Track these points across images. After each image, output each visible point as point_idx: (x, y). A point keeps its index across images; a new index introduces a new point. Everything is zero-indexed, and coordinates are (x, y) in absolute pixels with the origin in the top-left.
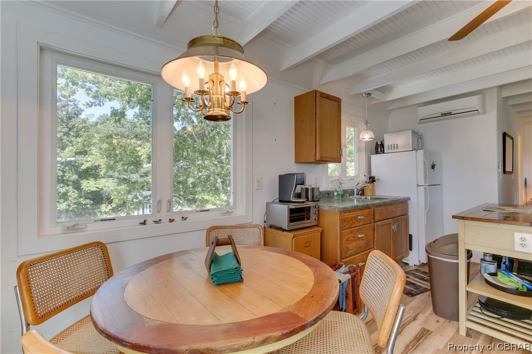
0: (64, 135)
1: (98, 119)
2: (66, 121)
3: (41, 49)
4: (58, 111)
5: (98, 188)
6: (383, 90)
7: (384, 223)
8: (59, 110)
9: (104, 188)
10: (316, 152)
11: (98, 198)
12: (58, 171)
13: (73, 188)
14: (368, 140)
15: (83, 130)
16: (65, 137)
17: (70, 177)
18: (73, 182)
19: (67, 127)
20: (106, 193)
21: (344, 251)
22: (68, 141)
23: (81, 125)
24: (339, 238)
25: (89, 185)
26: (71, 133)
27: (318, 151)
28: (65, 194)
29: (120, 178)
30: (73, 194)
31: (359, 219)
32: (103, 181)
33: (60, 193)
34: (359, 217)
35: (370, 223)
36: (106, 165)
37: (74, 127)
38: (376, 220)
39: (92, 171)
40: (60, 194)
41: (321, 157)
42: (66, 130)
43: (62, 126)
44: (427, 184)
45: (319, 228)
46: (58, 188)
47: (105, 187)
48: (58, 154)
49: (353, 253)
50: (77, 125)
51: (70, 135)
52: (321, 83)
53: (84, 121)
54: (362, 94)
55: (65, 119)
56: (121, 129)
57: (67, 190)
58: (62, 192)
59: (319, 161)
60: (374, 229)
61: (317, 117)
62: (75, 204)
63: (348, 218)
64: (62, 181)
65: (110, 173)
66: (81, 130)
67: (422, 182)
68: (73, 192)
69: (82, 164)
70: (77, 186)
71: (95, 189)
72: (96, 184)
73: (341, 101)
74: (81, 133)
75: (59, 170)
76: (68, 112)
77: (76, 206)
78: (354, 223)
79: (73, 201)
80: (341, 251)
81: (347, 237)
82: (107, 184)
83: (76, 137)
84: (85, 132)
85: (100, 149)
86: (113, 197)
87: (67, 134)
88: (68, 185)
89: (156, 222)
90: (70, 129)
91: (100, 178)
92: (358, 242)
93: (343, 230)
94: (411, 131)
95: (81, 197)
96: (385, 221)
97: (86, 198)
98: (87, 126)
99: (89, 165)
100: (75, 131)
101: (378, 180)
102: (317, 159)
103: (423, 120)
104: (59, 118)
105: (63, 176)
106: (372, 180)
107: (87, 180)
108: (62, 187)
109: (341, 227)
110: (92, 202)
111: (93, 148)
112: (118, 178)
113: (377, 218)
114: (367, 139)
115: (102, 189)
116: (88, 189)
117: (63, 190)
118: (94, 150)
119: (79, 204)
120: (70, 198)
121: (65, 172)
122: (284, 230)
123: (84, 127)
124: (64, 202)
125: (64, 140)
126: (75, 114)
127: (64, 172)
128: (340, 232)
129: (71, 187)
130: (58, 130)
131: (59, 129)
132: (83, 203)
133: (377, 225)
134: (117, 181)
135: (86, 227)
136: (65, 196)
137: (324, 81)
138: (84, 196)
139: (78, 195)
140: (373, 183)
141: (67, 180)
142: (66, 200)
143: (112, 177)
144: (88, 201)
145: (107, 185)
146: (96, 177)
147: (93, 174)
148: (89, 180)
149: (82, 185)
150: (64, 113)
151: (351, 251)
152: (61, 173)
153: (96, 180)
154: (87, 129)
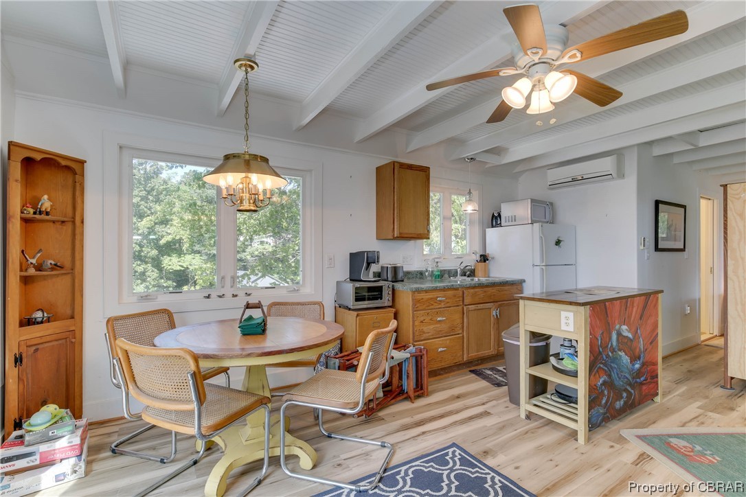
0: (141, 200)
1: (184, 177)
2: (143, 183)
3: (121, 147)
4: (134, 171)
5: (182, 266)
6: (496, 151)
7: (479, 308)
8: (135, 169)
9: (189, 267)
10: (394, 228)
11: (182, 278)
12: (134, 245)
13: (152, 266)
14: (472, 212)
15: (164, 193)
16: (143, 202)
17: (148, 252)
18: (153, 259)
19: (145, 190)
20: (192, 273)
21: (417, 333)
22: (146, 207)
23: (162, 187)
24: (411, 320)
25: (172, 263)
26: (149, 197)
27: (396, 227)
28: (143, 274)
29: (210, 254)
30: (153, 274)
31: (440, 301)
32: (188, 257)
33: (137, 272)
34: (438, 299)
35: (458, 306)
36: (189, 238)
37: (153, 189)
38: (465, 303)
39: (175, 245)
40: (137, 274)
41: (400, 233)
42: (143, 193)
43: (139, 189)
44: (544, 264)
45: (392, 309)
46: (134, 265)
47: (190, 265)
48: (135, 223)
49: (431, 337)
50: (157, 187)
51: (149, 199)
52: (408, 151)
53: (165, 182)
54: (464, 158)
55: (142, 179)
56: (210, 191)
57: (145, 269)
58: (139, 271)
59: (397, 237)
60: (463, 313)
61: (396, 190)
62: (154, 286)
63: (422, 299)
64: (139, 257)
65: (197, 248)
66: (162, 193)
67: (538, 262)
68: (153, 271)
69: (163, 236)
70: (157, 264)
71: (179, 268)
72: (179, 261)
73: (429, 171)
74: (162, 197)
75: (136, 243)
76: (145, 172)
77: (156, 289)
78: (432, 305)
79: (152, 283)
80: (413, 333)
81: (422, 319)
82: (194, 261)
83: (156, 202)
84: (166, 196)
85: (182, 219)
86: (197, 277)
87: (144, 199)
88: (146, 263)
89: (220, 297)
90: (149, 193)
91: (185, 254)
92: (439, 325)
93: (415, 311)
94: (529, 200)
95: (162, 278)
96: (481, 305)
97: (168, 279)
98: (168, 188)
99: (169, 238)
100: (154, 194)
101: (493, 258)
102: (396, 236)
103: (553, 186)
104: (136, 179)
105: (140, 251)
106: (484, 258)
107: (169, 256)
108: (139, 265)
109: (413, 308)
110: (175, 284)
111: (174, 217)
112: (206, 254)
113: (466, 301)
114: (469, 211)
115: (188, 268)
116: (169, 267)
117: (140, 269)
118: (176, 221)
119: (159, 286)
120: (148, 279)
121: (143, 247)
122: (350, 309)
123: (166, 189)
124: (141, 284)
125: (142, 207)
126: (154, 173)
127: (141, 246)
128: (413, 312)
129: (149, 265)
130: (134, 194)
131: (136, 192)
132: (165, 285)
133: (467, 308)
134: (205, 257)
135: (157, 298)
136: (143, 276)
137: (412, 147)
138: (166, 276)
139: (158, 275)
140: (485, 261)
141: (145, 257)
142: (144, 281)
143: (199, 252)
144: (170, 283)
145: (192, 262)
146: (180, 253)
147: (175, 249)
148: (171, 256)
149: (162, 263)
150: (142, 172)
151: (427, 335)
152: (138, 248)
153: (180, 256)
154: (168, 192)
